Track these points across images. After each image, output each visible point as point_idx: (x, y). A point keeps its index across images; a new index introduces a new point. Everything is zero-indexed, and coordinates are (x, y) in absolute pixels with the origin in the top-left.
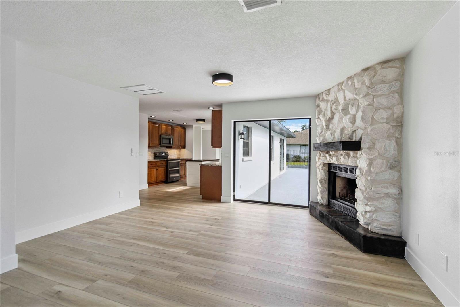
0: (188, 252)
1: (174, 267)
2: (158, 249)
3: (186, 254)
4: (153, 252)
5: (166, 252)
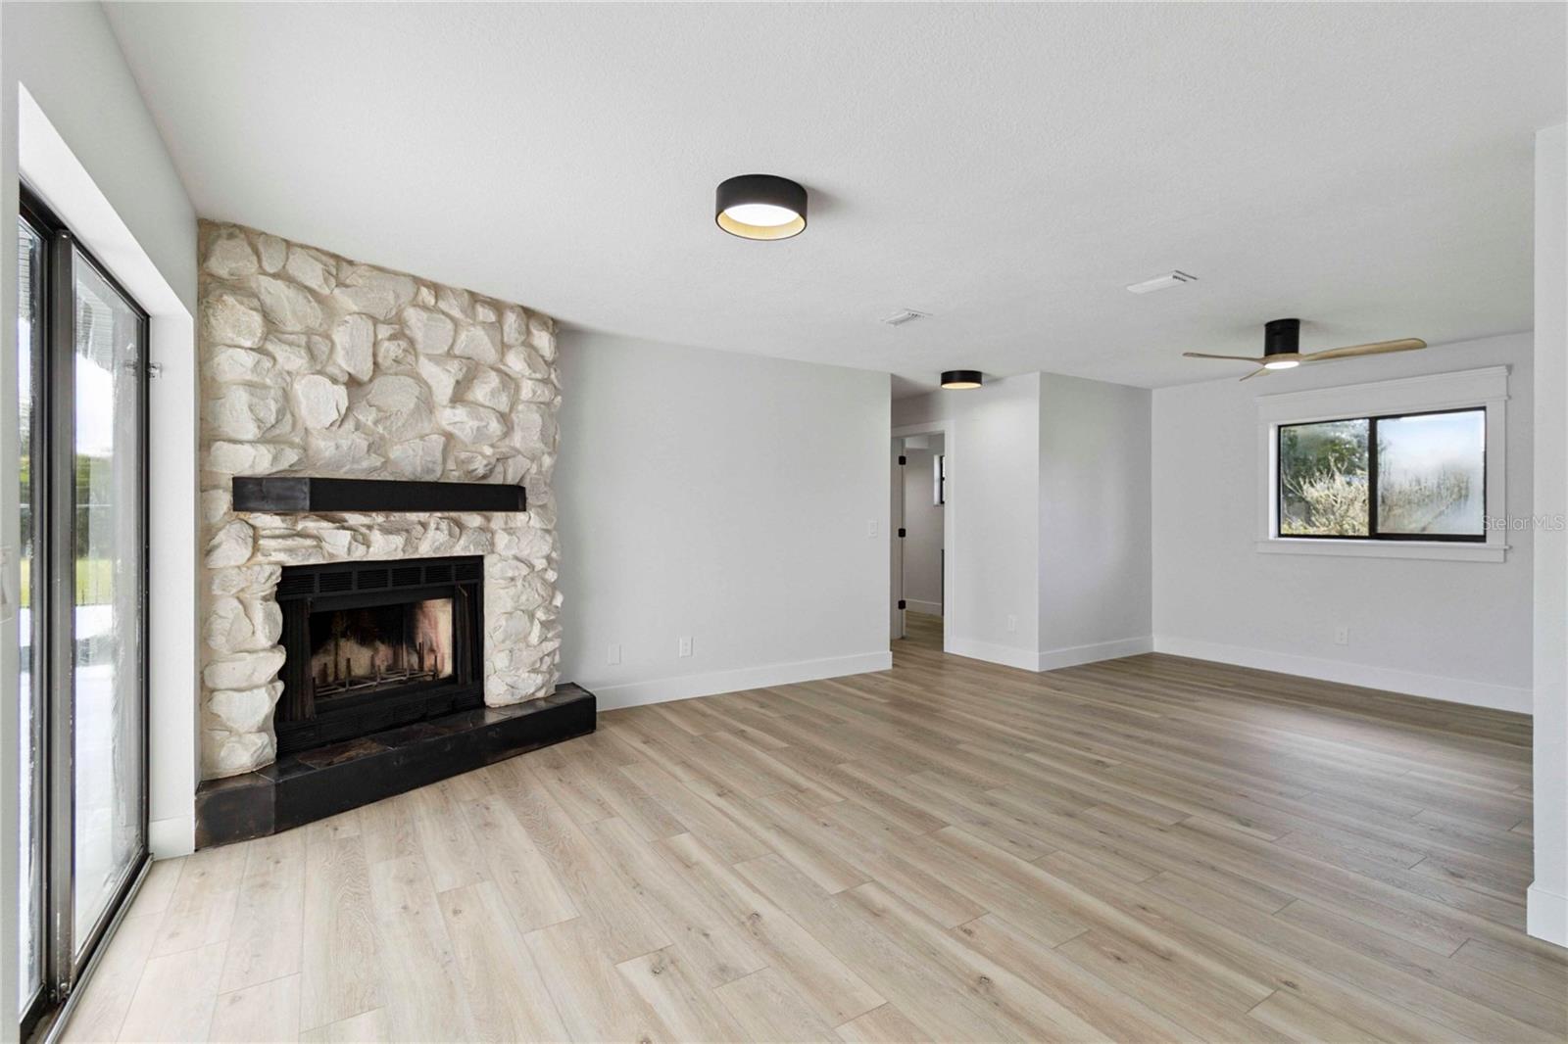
0: (944, 830)
1: (991, 804)
2: (1031, 862)
3: (949, 825)
4: (1050, 857)
5: (1007, 844)
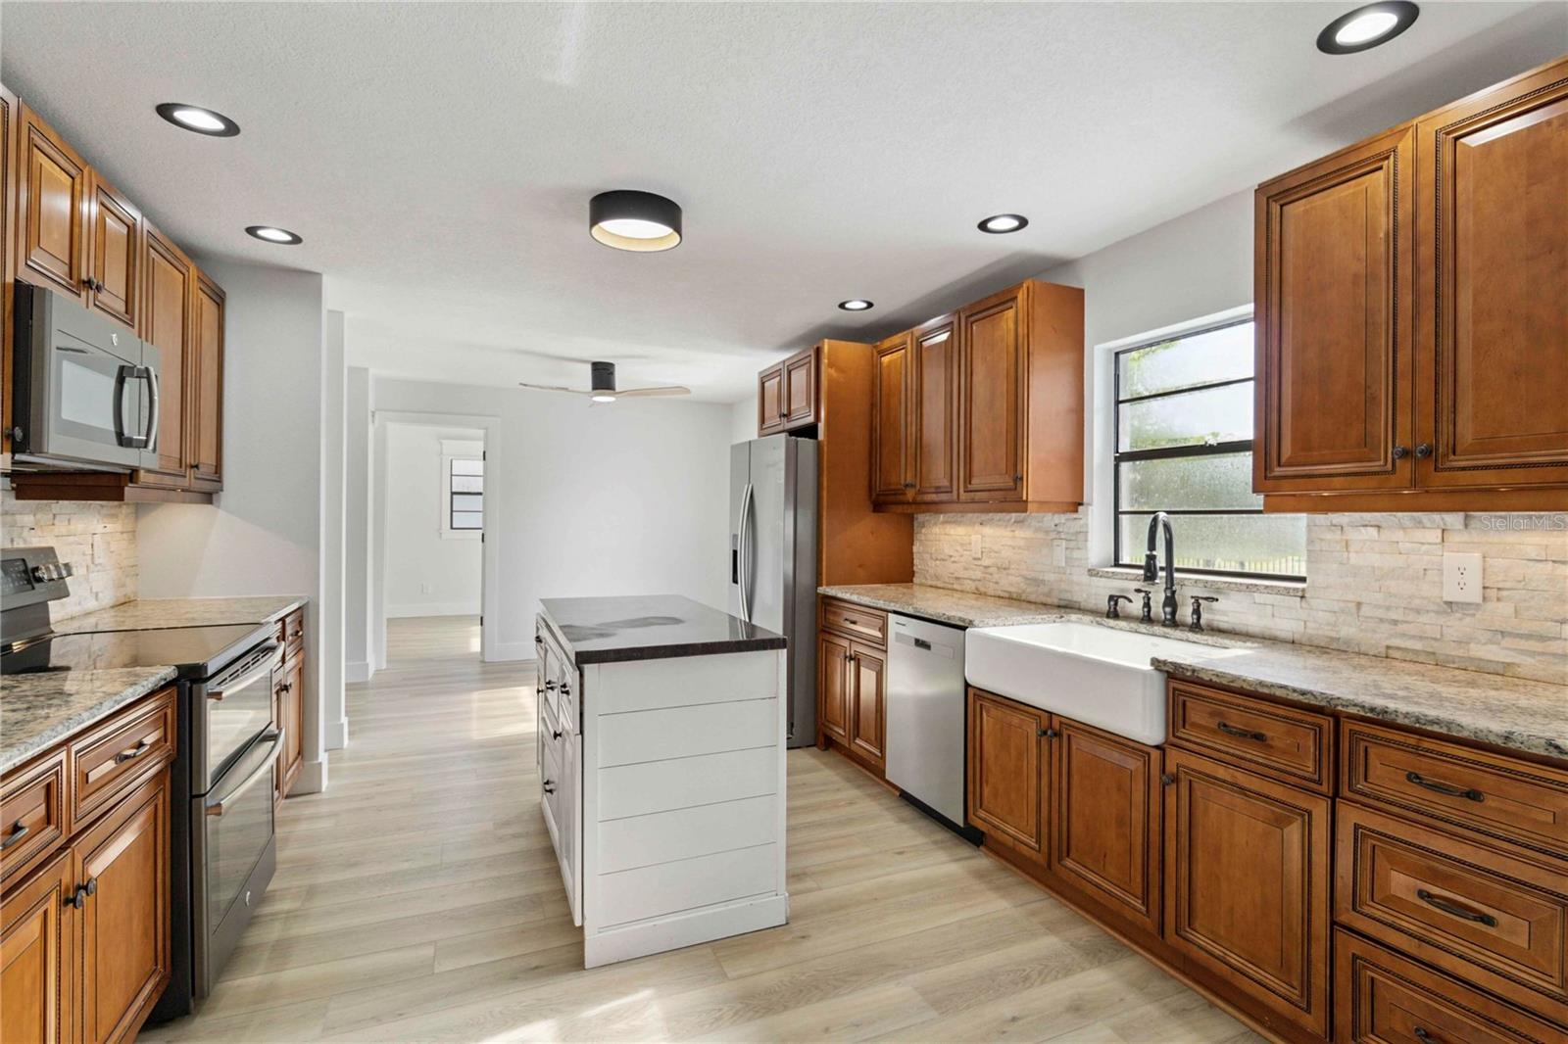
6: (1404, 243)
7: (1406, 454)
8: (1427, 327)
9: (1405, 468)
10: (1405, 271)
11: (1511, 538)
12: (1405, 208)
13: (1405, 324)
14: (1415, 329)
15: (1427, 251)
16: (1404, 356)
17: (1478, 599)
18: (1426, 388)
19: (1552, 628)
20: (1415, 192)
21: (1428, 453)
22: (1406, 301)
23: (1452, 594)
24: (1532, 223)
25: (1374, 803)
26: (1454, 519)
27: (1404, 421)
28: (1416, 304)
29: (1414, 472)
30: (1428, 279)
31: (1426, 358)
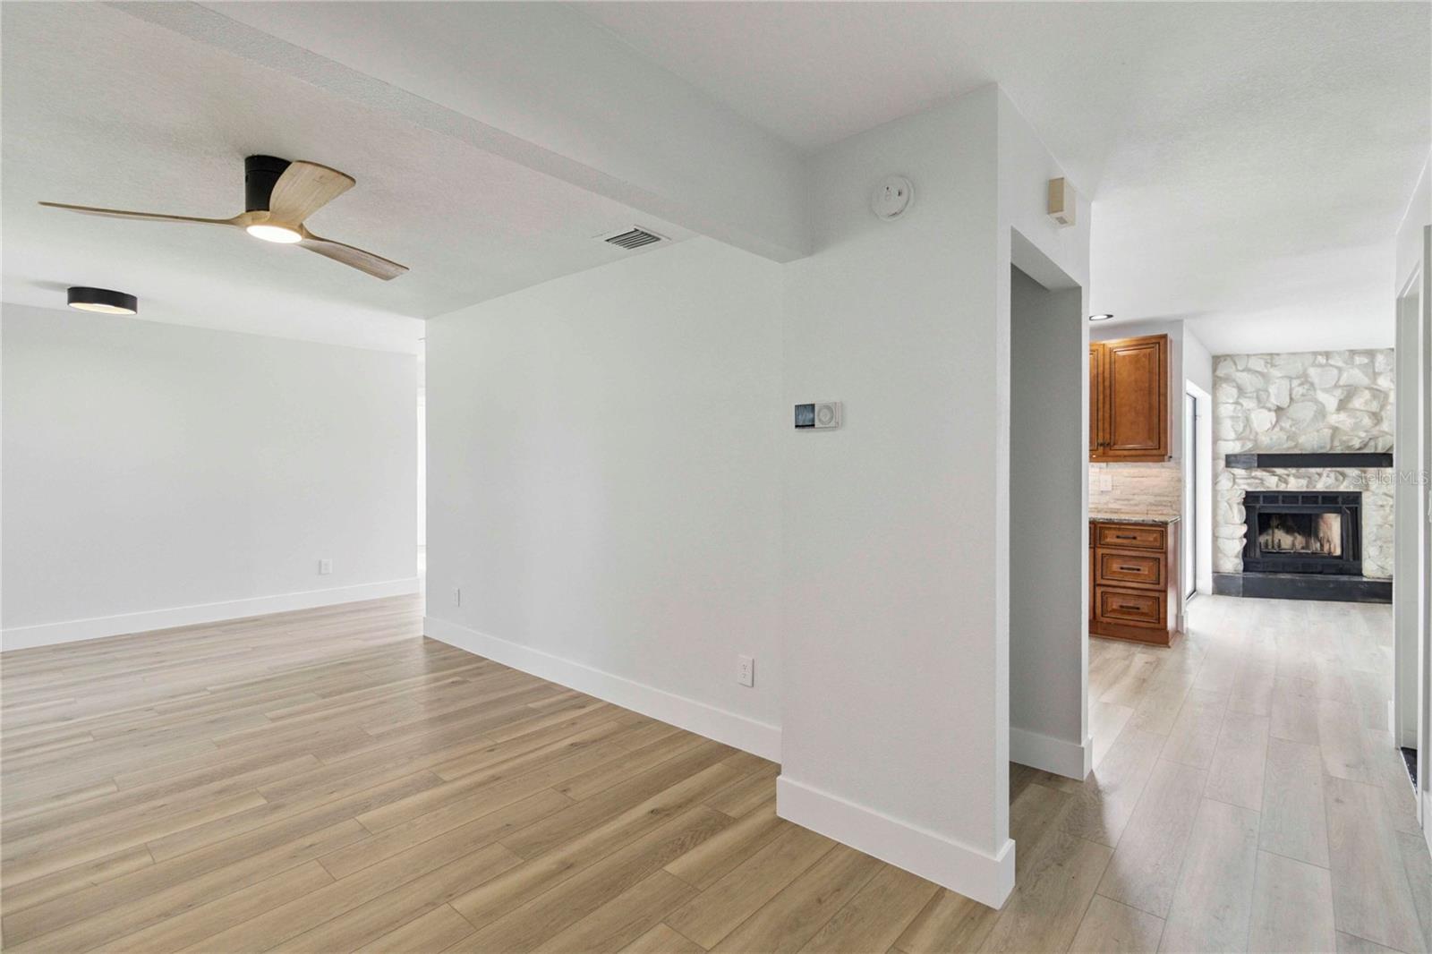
6: (1100, 379)
7: (1101, 445)
8: (1107, 406)
9: (1101, 449)
10: (1101, 388)
11: (1120, 470)
12: (1101, 369)
13: (1101, 405)
14: (1104, 407)
15: (1107, 383)
16: (1101, 413)
17: (1110, 489)
18: (1107, 425)
19: (1131, 497)
20: (1104, 364)
21: (1109, 444)
22: (1101, 397)
23: (1103, 488)
24: (1136, 381)
25: (1108, 546)
26: (1104, 465)
27: (1101, 434)
28: (1104, 399)
29: (1104, 450)
30: (1108, 392)
31: (1107, 415)
